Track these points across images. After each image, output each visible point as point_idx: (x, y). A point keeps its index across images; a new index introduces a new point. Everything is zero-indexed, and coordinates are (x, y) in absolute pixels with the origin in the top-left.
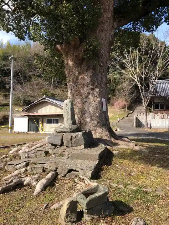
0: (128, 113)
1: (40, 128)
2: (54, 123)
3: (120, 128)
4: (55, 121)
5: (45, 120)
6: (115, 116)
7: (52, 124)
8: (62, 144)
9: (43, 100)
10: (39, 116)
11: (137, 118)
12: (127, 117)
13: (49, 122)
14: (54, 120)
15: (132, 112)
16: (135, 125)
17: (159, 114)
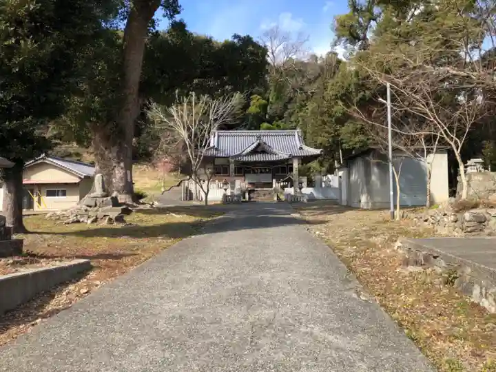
0: (180, 180)
1: (36, 204)
2: (58, 195)
3: (159, 201)
4: (60, 193)
5: (44, 191)
6: (159, 185)
7: (56, 197)
8: (96, 205)
9: (42, 161)
10: (33, 184)
11: (187, 188)
12: (178, 186)
13: (50, 194)
14: (58, 191)
15: (188, 177)
16: (183, 195)
17: (217, 181)
